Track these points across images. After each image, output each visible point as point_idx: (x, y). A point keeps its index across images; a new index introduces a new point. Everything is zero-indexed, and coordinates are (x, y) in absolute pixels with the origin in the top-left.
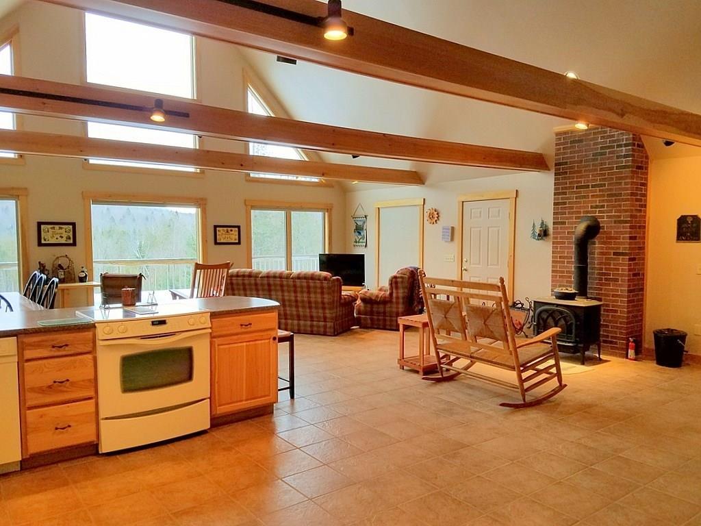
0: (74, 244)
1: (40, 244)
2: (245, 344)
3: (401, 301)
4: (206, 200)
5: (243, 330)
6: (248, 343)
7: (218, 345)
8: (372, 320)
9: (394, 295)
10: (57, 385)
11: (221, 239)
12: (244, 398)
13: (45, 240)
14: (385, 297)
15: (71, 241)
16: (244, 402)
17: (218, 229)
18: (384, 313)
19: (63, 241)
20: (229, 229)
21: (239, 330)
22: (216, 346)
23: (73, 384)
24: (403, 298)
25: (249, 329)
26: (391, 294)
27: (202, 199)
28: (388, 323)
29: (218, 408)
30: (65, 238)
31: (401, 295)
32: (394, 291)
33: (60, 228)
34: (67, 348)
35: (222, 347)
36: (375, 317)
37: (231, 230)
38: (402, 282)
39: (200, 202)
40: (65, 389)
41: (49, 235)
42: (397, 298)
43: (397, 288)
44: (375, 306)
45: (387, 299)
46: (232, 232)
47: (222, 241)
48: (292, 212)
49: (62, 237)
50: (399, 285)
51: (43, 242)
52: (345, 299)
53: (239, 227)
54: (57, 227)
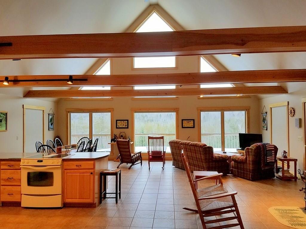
0: (128, 128)
1: (117, 128)
2: (78, 174)
3: (251, 163)
4: (179, 108)
5: (78, 168)
6: (80, 174)
7: (67, 173)
8: (238, 171)
9: (248, 159)
10: (9, 179)
11: (185, 125)
12: (78, 198)
13: (118, 126)
14: (243, 160)
15: (127, 127)
16: (78, 200)
17: (183, 121)
18: (244, 168)
19: (124, 127)
20: (189, 121)
21: (76, 167)
22: (66, 174)
23: (14, 180)
24: (252, 161)
25: (80, 168)
26: (246, 158)
27: (177, 108)
28: (245, 175)
29: (66, 199)
30: (125, 125)
31: (251, 159)
32: (248, 156)
33: (123, 122)
34: (13, 167)
35: (68, 174)
36: (239, 170)
37: (190, 122)
38: (251, 152)
39: (176, 110)
40: (12, 181)
41: (120, 124)
42: (249, 160)
43: (249, 155)
44: (239, 164)
45: (244, 161)
46: (191, 122)
47: (185, 126)
48: (224, 112)
49: (124, 125)
50: (250, 153)
51: (118, 127)
52: (216, 158)
53: (194, 120)
54: (122, 121)
